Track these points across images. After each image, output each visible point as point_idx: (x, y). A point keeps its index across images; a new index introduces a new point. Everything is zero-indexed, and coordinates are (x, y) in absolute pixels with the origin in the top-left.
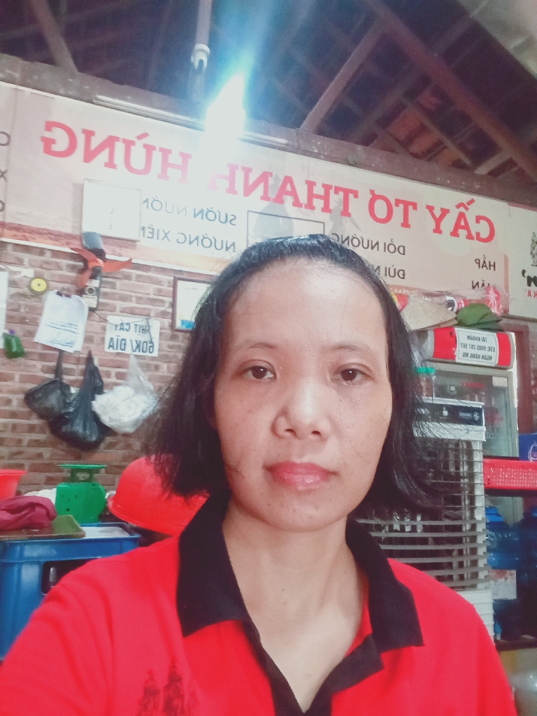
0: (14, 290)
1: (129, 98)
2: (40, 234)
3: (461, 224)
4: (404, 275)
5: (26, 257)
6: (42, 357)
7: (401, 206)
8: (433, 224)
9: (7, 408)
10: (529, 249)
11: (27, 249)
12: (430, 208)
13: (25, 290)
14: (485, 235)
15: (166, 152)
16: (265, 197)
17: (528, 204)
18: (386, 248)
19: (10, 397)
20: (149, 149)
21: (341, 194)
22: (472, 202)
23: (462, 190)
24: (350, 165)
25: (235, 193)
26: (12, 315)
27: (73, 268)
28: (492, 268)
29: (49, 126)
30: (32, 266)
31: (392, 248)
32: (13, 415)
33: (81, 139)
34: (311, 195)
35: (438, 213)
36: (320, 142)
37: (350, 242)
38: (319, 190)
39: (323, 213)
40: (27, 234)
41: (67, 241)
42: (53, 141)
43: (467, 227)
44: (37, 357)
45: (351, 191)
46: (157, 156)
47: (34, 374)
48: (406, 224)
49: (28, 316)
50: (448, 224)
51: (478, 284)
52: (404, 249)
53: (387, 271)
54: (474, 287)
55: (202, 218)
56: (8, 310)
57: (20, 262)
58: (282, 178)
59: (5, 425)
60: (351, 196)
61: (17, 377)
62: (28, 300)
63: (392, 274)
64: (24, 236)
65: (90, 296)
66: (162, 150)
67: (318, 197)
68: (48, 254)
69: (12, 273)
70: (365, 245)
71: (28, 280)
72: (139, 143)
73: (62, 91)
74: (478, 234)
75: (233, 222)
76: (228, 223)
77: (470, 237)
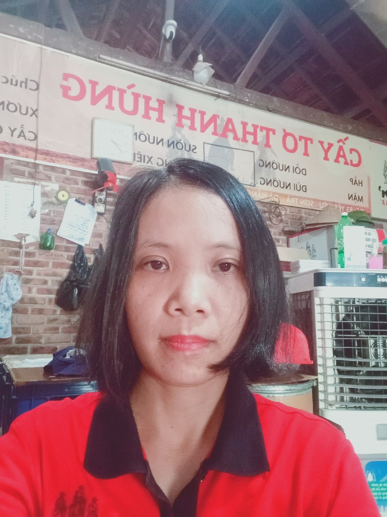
0: (45, 200)
1: (121, 57)
2: (63, 158)
3: (340, 154)
4: (306, 189)
5: (53, 175)
6: (67, 249)
7: (303, 140)
8: (323, 154)
9: (45, 287)
10: (382, 172)
11: (53, 169)
12: (321, 143)
13: (53, 200)
14: (355, 162)
15: (147, 99)
16: (215, 133)
17: (381, 141)
18: (294, 170)
19: (47, 279)
20: (136, 96)
21: (265, 132)
22: (347, 139)
23: (340, 131)
24: (270, 111)
25: (195, 129)
26: (44, 218)
27: (86, 183)
28: (360, 184)
29: (66, 77)
30: (57, 182)
31: (298, 170)
32: (49, 292)
33: (88, 87)
34: (245, 133)
35: (326, 146)
36: (250, 94)
37: (271, 167)
38: (250, 129)
39: (253, 145)
40: (54, 158)
41: (81, 163)
42: (70, 89)
43: (344, 156)
44: (64, 249)
45: (271, 130)
46: (142, 102)
47: (62, 261)
48: (306, 154)
49: (57, 219)
50: (333, 154)
51: (352, 196)
52: (306, 171)
53: (295, 187)
54: (349, 198)
55: (174, 148)
56: (41, 214)
57: (49, 179)
58: (226, 119)
59: (44, 299)
60: (271, 133)
61: (51, 264)
62: (55, 207)
63: (299, 189)
64: (51, 159)
65: (100, 204)
66: (144, 97)
67: (250, 133)
68: (68, 173)
69: (43, 186)
70: (281, 168)
71: (55, 192)
72: (129, 92)
73: (74, 51)
74: (351, 161)
75: (194, 151)
76: (191, 151)
77: (346, 163)
